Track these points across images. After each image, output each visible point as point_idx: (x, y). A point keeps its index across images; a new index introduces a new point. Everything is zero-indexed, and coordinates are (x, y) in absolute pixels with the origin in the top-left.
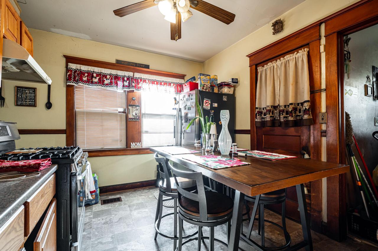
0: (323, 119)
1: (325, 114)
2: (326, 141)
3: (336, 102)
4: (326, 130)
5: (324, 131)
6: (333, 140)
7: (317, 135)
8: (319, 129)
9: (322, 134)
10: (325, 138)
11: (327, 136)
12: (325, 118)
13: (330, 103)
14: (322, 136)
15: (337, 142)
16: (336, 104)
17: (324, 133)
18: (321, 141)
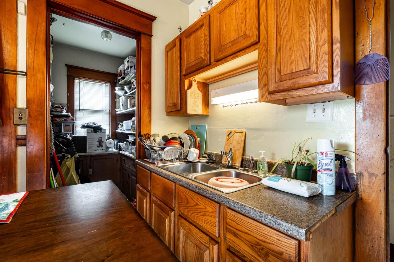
0: (21, 118)
1: (26, 110)
2: (27, 152)
3: (43, 96)
4: (26, 136)
5: (23, 137)
6: (38, 150)
7: (8, 144)
8: (13, 135)
9: (18, 143)
10: (25, 147)
11: (28, 145)
12: (25, 117)
13: (34, 96)
14: (17, 145)
15: (44, 152)
16: (43, 99)
17: (22, 141)
18: (15, 153)
